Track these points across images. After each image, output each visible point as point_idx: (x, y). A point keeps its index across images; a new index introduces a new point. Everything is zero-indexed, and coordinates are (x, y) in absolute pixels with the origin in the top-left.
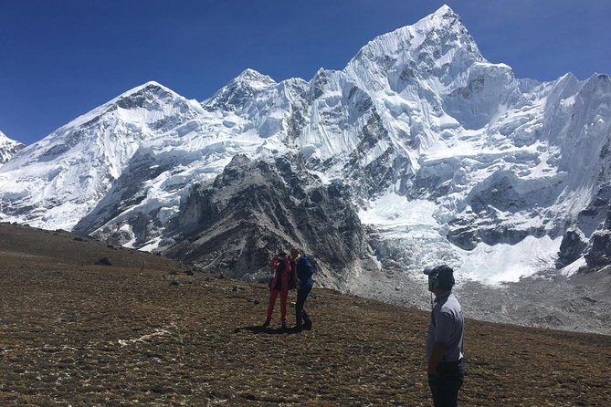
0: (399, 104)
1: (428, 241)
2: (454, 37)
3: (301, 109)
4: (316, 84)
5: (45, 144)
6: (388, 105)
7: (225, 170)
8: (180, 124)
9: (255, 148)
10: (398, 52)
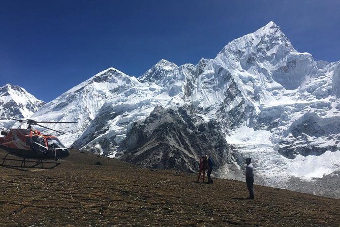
0: (247, 76)
1: (267, 154)
2: (277, 39)
3: (192, 80)
4: (200, 67)
5: (56, 102)
6: (240, 77)
7: (151, 114)
8: (126, 90)
9: (167, 102)
10: (245, 48)
